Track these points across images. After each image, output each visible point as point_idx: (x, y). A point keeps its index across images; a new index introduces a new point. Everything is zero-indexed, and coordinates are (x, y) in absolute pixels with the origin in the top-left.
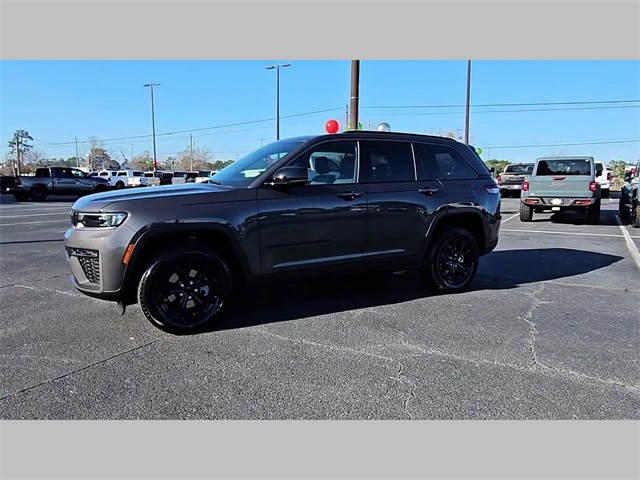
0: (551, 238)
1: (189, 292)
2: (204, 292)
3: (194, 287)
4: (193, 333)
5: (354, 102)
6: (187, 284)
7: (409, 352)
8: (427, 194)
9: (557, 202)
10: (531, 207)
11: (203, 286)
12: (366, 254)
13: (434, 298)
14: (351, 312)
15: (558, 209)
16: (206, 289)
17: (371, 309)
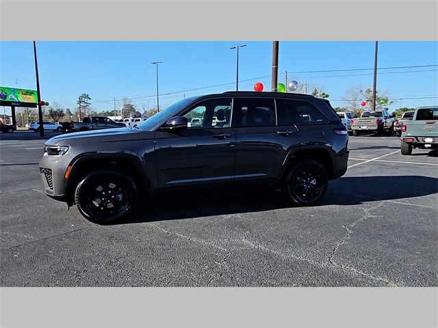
0: (418, 168)
1: (108, 197)
2: (119, 198)
3: (111, 194)
4: (111, 224)
5: (275, 70)
6: (107, 193)
7: (243, 246)
8: (284, 135)
9: (429, 140)
10: (410, 144)
11: (118, 194)
12: (236, 177)
13: (288, 210)
14: (224, 216)
15: (430, 146)
16: (120, 196)
17: (238, 215)
